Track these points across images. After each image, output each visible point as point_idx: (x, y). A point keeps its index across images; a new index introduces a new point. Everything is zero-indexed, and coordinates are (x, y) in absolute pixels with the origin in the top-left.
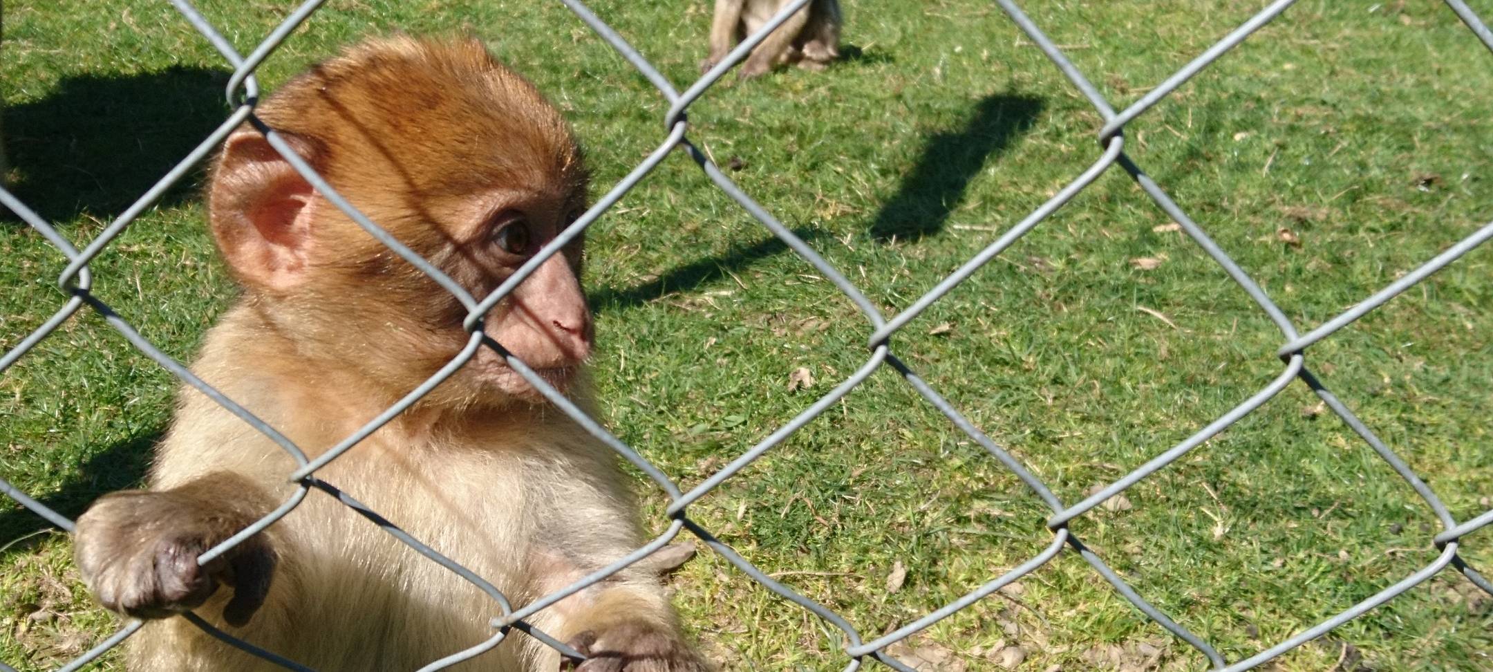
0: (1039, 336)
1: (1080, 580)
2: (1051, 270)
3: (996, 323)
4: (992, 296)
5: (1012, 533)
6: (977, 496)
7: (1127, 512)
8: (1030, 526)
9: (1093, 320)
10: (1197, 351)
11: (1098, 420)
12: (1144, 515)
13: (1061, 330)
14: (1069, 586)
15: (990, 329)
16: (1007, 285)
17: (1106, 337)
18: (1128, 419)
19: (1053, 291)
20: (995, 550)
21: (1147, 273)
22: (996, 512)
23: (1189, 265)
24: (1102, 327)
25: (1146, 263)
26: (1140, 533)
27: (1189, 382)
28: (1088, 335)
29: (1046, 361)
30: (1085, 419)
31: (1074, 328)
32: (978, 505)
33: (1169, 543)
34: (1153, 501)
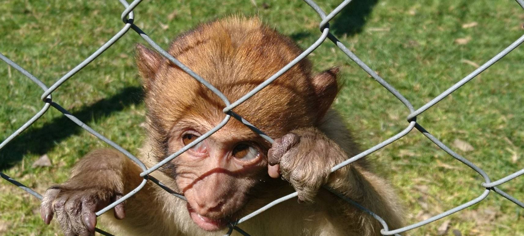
0: (419, 76)
1: (455, 183)
2: (420, 46)
3: (399, 70)
4: (395, 59)
5: (420, 164)
6: (401, 147)
7: (472, 152)
8: (428, 160)
9: (443, 67)
10: (493, 79)
11: (453, 111)
12: (479, 153)
13: (429, 72)
14: (449, 185)
15: (396, 73)
16: (401, 53)
17: (450, 75)
18: (467, 110)
19: (422, 55)
20: (413, 171)
21: (464, 46)
22: (412, 154)
23: (482, 42)
24: (448, 70)
25: (462, 41)
26: (479, 160)
27: (493, 93)
28: (442, 74)
29: (425, 86)
30: (447, 111)
31: (434, 71)
32: (402, 152)
33: (493, 165)
34: (483, 146)
